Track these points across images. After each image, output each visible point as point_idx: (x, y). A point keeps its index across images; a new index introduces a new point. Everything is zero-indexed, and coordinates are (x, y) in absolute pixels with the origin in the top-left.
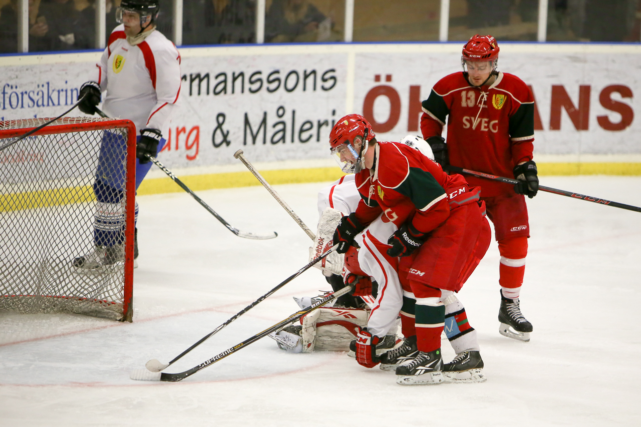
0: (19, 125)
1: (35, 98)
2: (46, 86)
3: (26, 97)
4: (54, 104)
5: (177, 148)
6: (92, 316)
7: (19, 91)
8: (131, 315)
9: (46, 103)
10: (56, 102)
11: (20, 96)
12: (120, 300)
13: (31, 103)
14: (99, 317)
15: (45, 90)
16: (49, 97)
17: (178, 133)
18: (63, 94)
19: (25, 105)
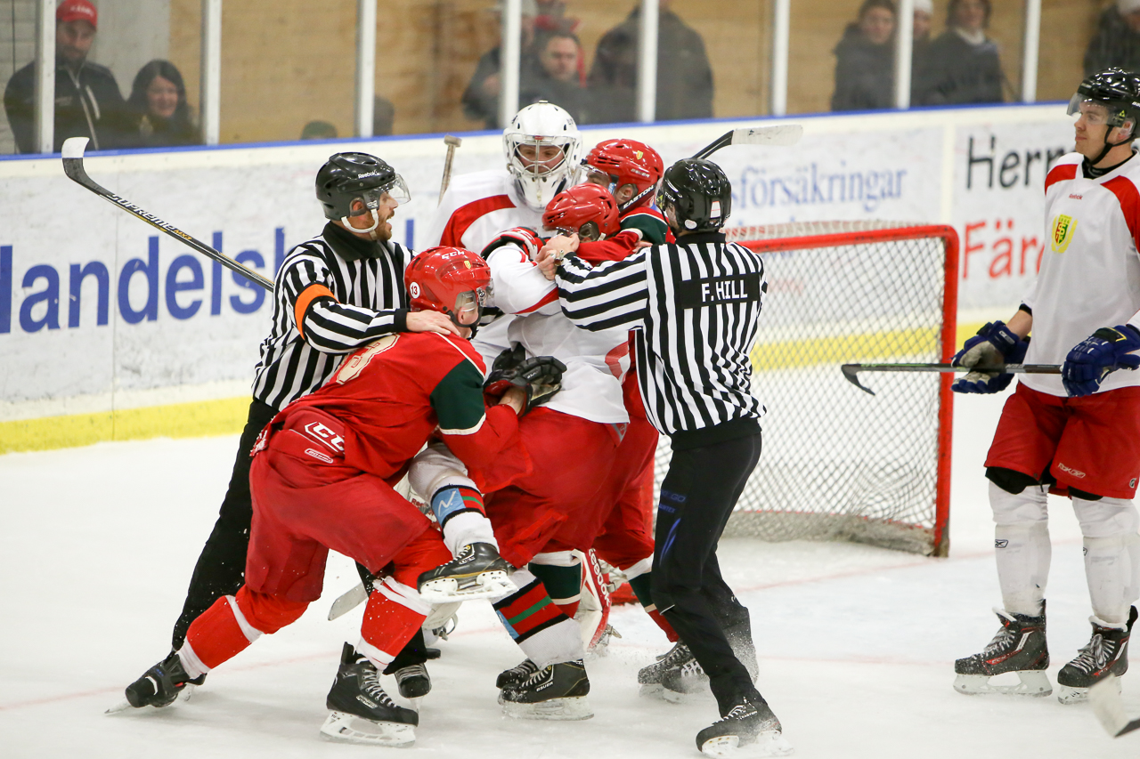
0: (771, 232)
1: (793, 188)
2: (810, 170)
3: (778, 189)
4: (822, 199)
5: (1022, 271)
6: (882, 547)
7: (768, 178)
8: (947, 547)
9: (809, 196)
10: (825, 194)
11: (769, 186)
12: (930, 520)
13: (785, 197)
14: (894, 549)
15: (809, 176)
16: (815, 188)
17: (1025, 246)
18: (837, 183)
19: (777, 200)
